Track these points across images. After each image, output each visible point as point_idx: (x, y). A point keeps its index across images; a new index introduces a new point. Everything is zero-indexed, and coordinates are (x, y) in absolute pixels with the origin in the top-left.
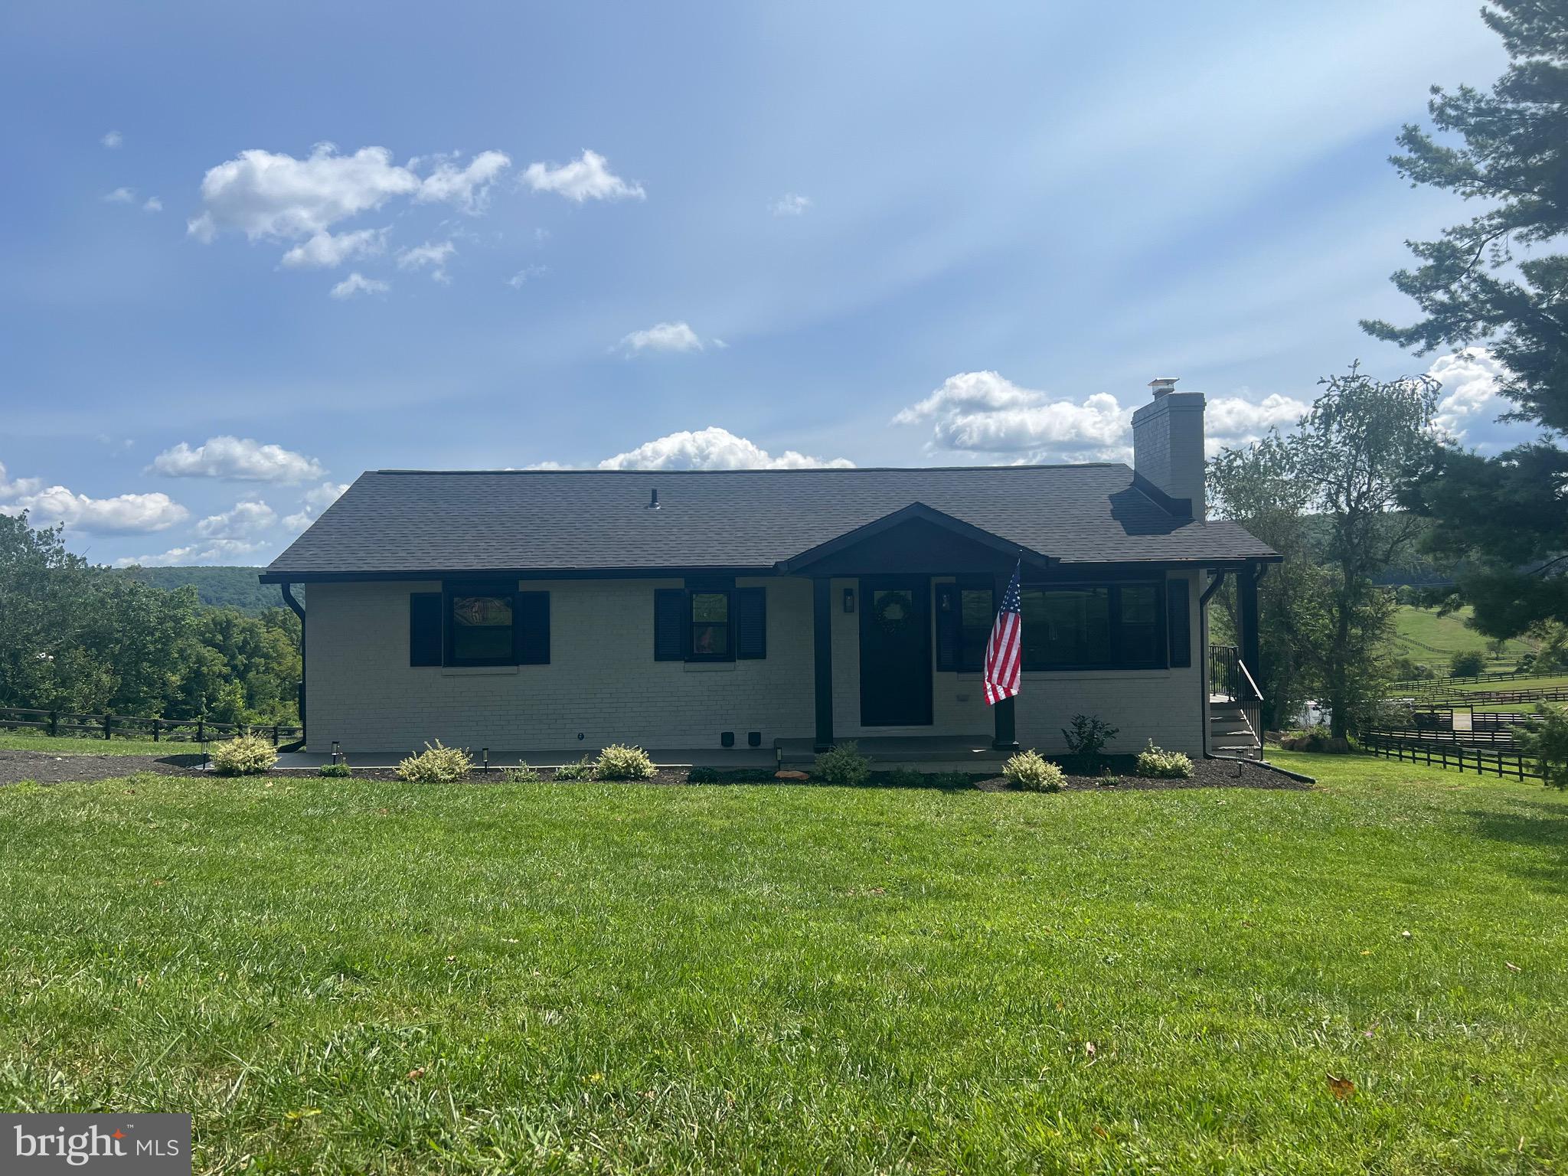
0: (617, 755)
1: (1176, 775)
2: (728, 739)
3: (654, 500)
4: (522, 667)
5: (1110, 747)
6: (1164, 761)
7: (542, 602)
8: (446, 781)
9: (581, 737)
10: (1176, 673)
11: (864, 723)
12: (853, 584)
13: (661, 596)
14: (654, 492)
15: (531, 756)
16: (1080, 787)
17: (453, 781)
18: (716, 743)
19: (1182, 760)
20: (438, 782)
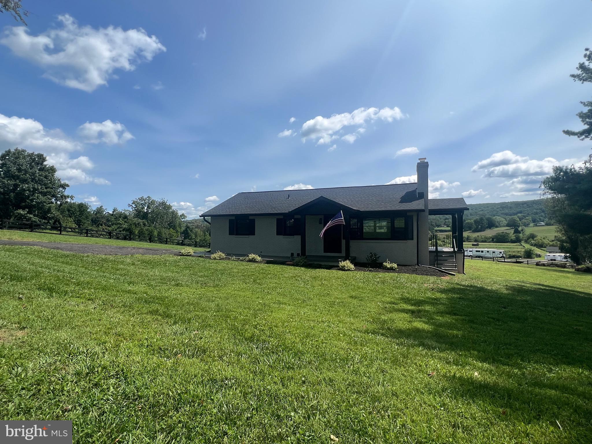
0: (251, 256)
1: (392, 269)
2: (292, 254)
3: (289, 197)
4: (250, 236)
5: (379, 261)
6: (388, 265)
7: (253, 221)
8: (218, 259)
10: (409, 242)
11: (325, 252)
12: (322, 217)
13: (278, 220)
14: (289, 195)
15: (236, 255)
17: (220, 259)
18: (289, 255)
19: (395, 266)
20: (216, 259)
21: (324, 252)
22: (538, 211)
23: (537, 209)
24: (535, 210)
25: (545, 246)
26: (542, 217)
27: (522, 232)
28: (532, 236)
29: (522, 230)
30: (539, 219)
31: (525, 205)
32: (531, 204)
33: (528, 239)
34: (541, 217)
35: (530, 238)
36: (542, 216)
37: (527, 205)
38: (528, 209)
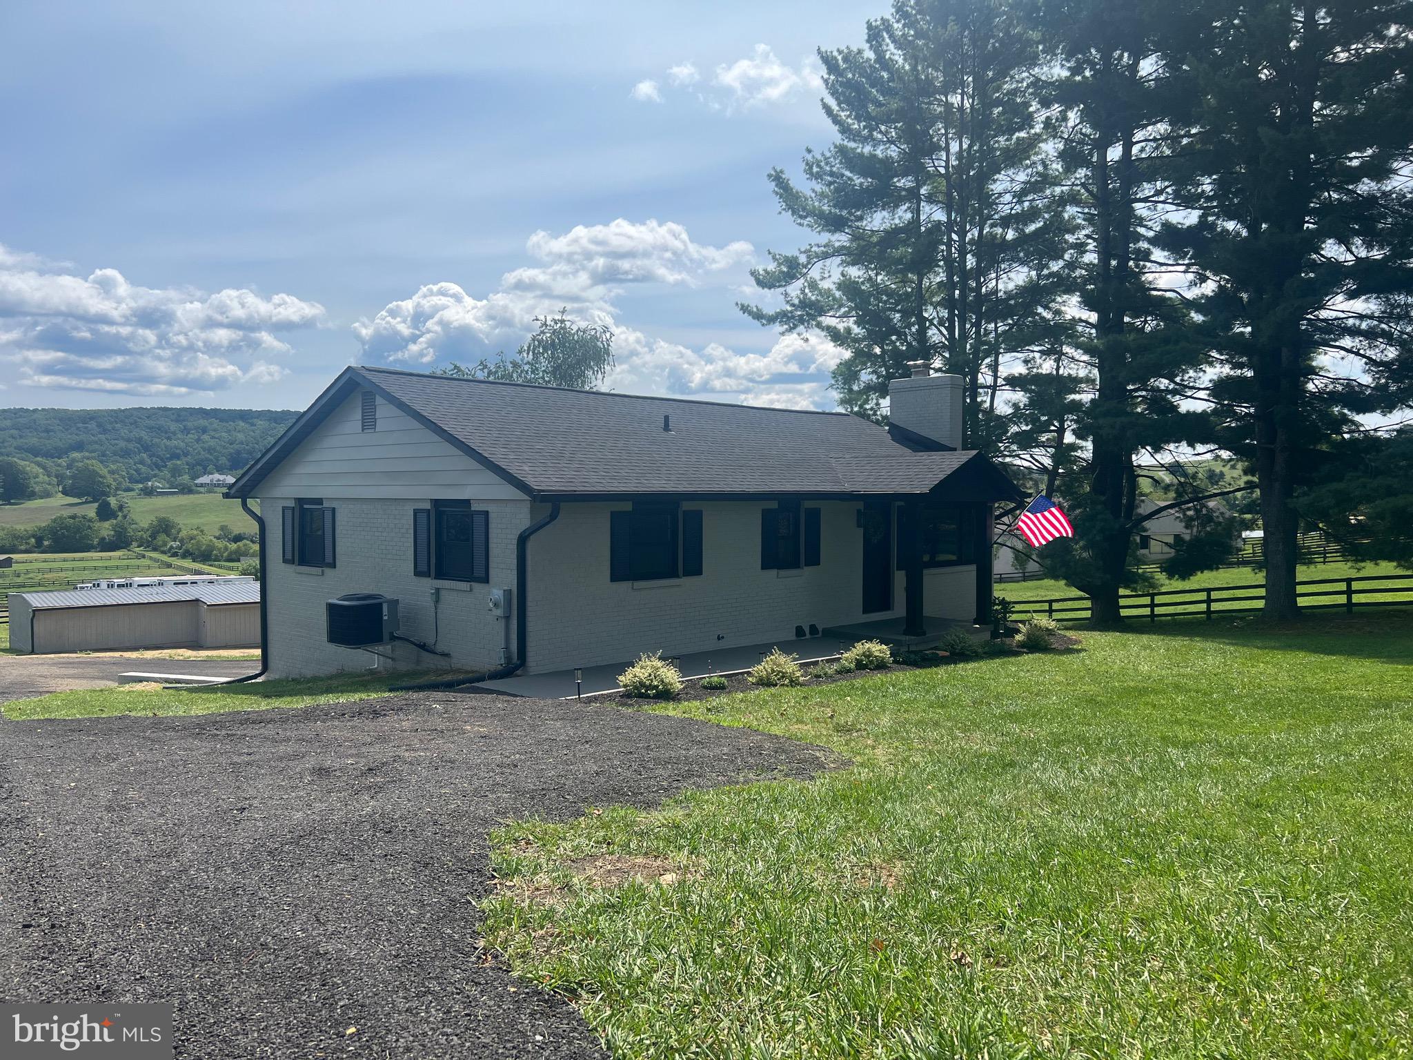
3: (667, 424)
4: (684, 579)
9: (719, 638)
11: (866, 610)
13: (764, 515)
14: (667, 418)
18: (793, 635)
22: (131, 446)
23: (129, 440)
24: (122, 444)
25: (216, 555)
26: (144, 465)
27: (120, 514)
28: (164, 527)
29: (121, 508)
30: (136, 471)
31: (92, 425)
32: (111, 423)
33: (154, 536)
34: (140, 466)
35: (158, 532)
36: (142, 462)
37: (99, 425)
38: (102, 437)
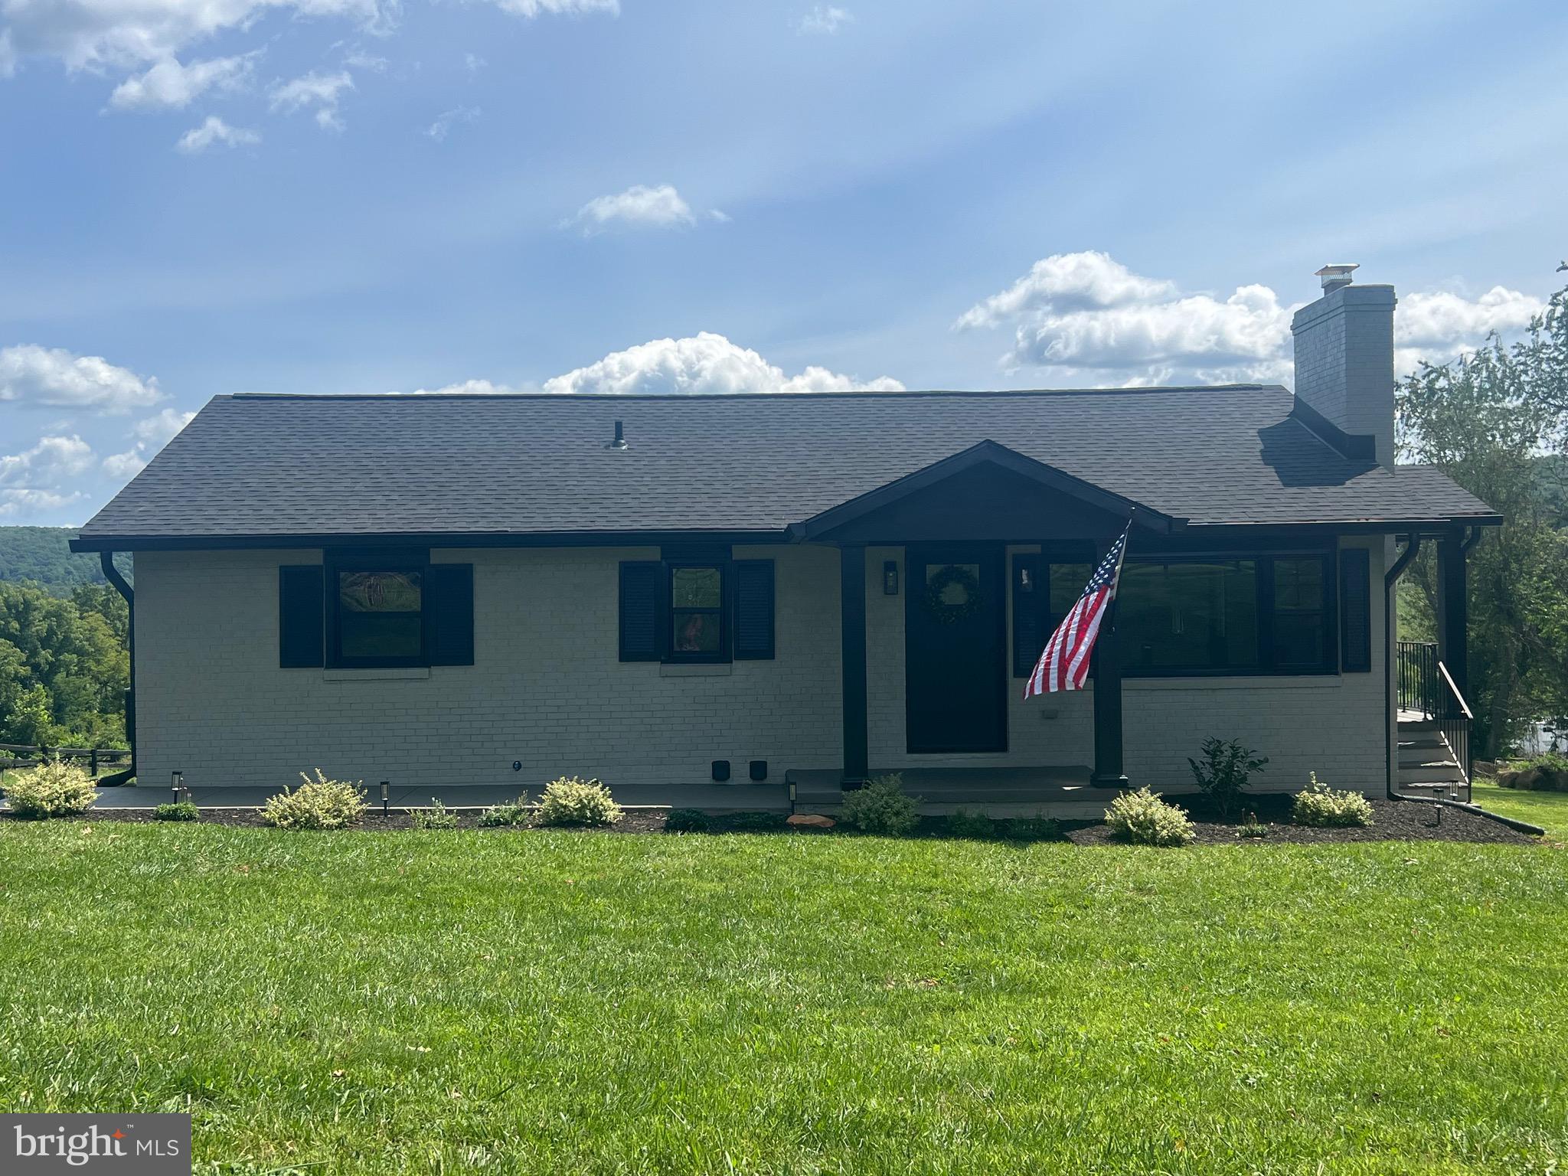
0: (568, 792)
1: (1349, 822)
2: (721, 770)
3: (619, 435)
4: (435, 670)
5: (1257, 783)
6: (1332, 803)
7: (462, 579)
8: (330, 828)
9: (518, 766)
10: (1349, 680)
11: (912, 748)
12: (898, 555)
13: (629, 572)
14: (619, 426)
15: (448, 793)
16: (1212, 840)
17: (340, 826)
18: (705, 777)
19: (1356, 801)
20: (319, 827)
21: (910, 750)
